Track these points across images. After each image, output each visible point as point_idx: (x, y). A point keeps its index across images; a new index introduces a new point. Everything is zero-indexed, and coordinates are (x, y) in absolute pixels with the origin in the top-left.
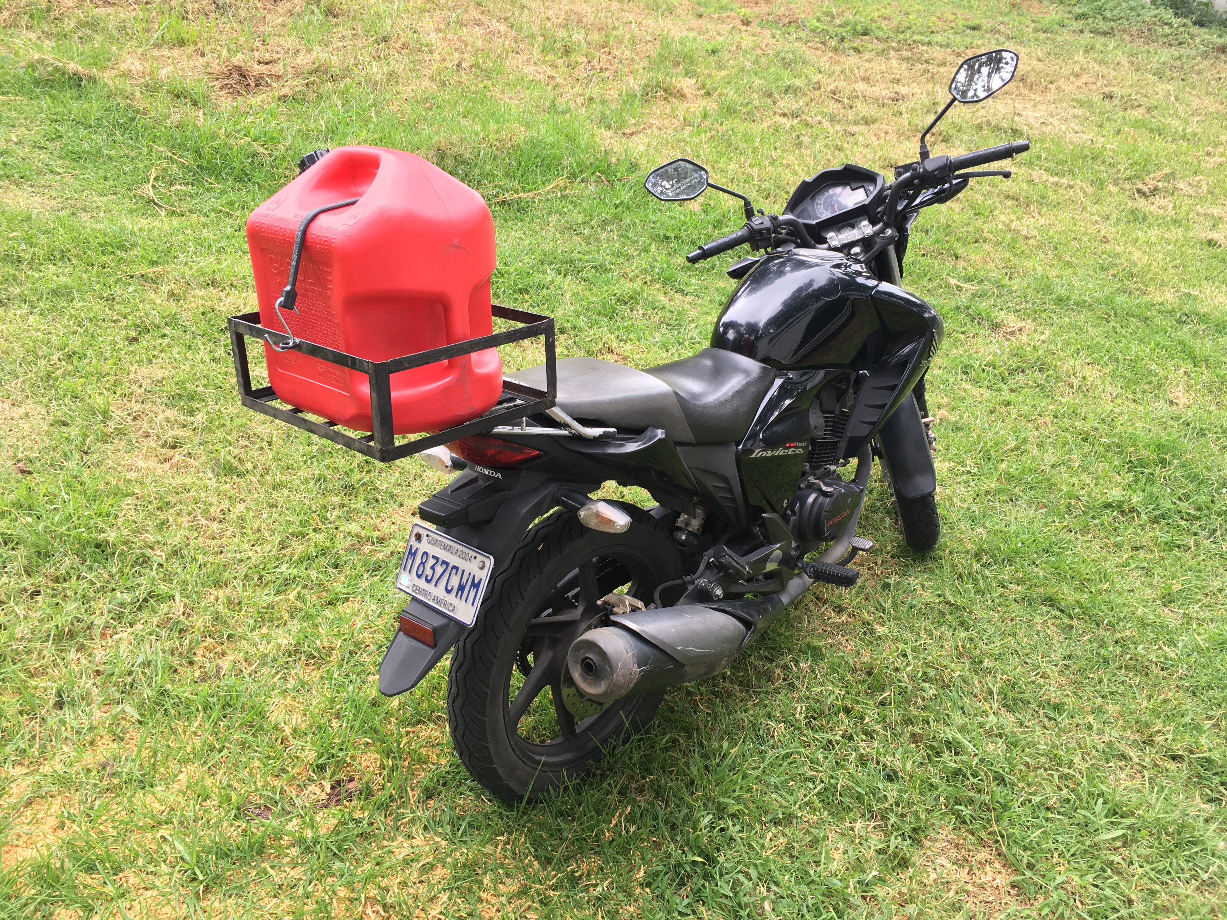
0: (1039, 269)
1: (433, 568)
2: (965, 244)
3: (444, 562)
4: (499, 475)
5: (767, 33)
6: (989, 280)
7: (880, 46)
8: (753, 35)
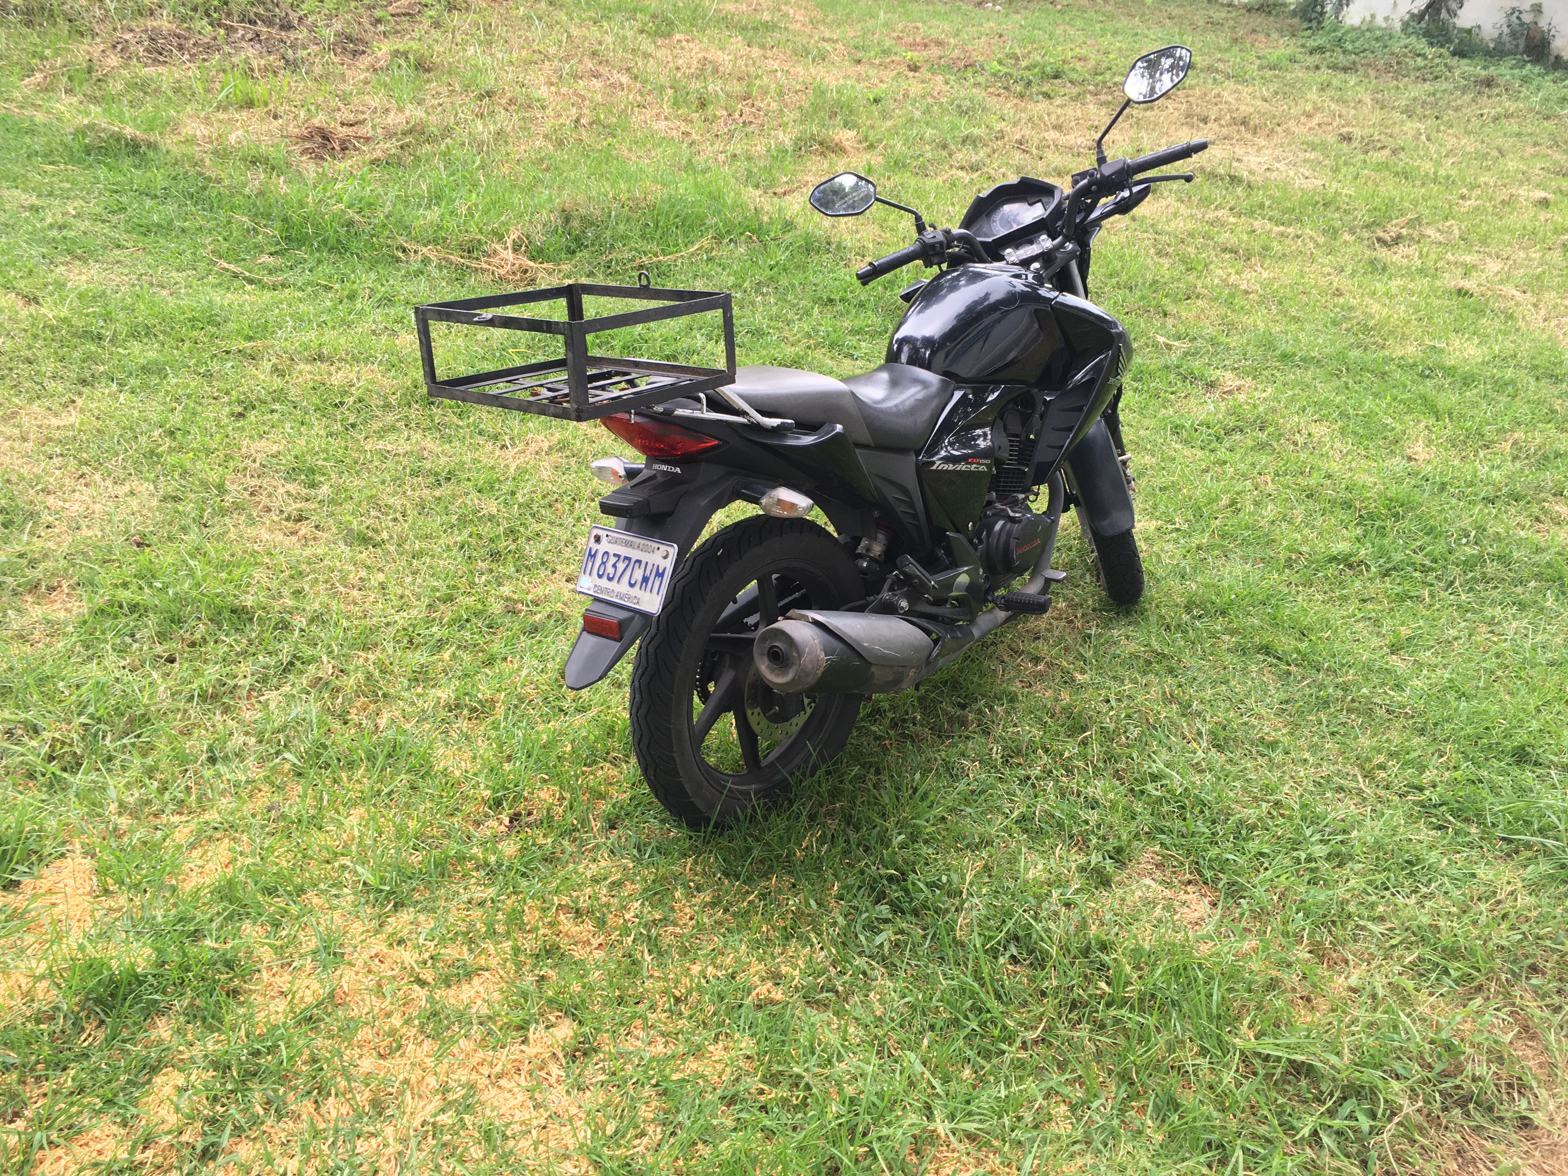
0: (1261, 326)
1: (614, 566)
2: (1177, 301)
3: (626, 558)
4: (678, 470)
5: (939, 79)
6: (1202, 337)
7: (1075, 91)
8: (923, 82)
